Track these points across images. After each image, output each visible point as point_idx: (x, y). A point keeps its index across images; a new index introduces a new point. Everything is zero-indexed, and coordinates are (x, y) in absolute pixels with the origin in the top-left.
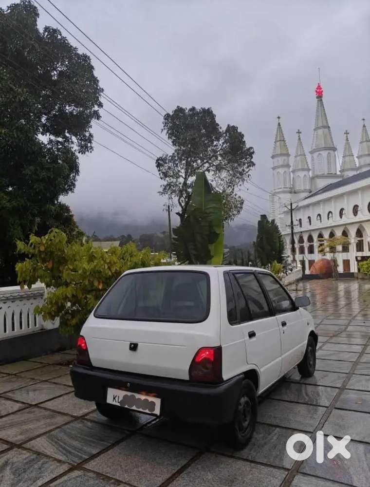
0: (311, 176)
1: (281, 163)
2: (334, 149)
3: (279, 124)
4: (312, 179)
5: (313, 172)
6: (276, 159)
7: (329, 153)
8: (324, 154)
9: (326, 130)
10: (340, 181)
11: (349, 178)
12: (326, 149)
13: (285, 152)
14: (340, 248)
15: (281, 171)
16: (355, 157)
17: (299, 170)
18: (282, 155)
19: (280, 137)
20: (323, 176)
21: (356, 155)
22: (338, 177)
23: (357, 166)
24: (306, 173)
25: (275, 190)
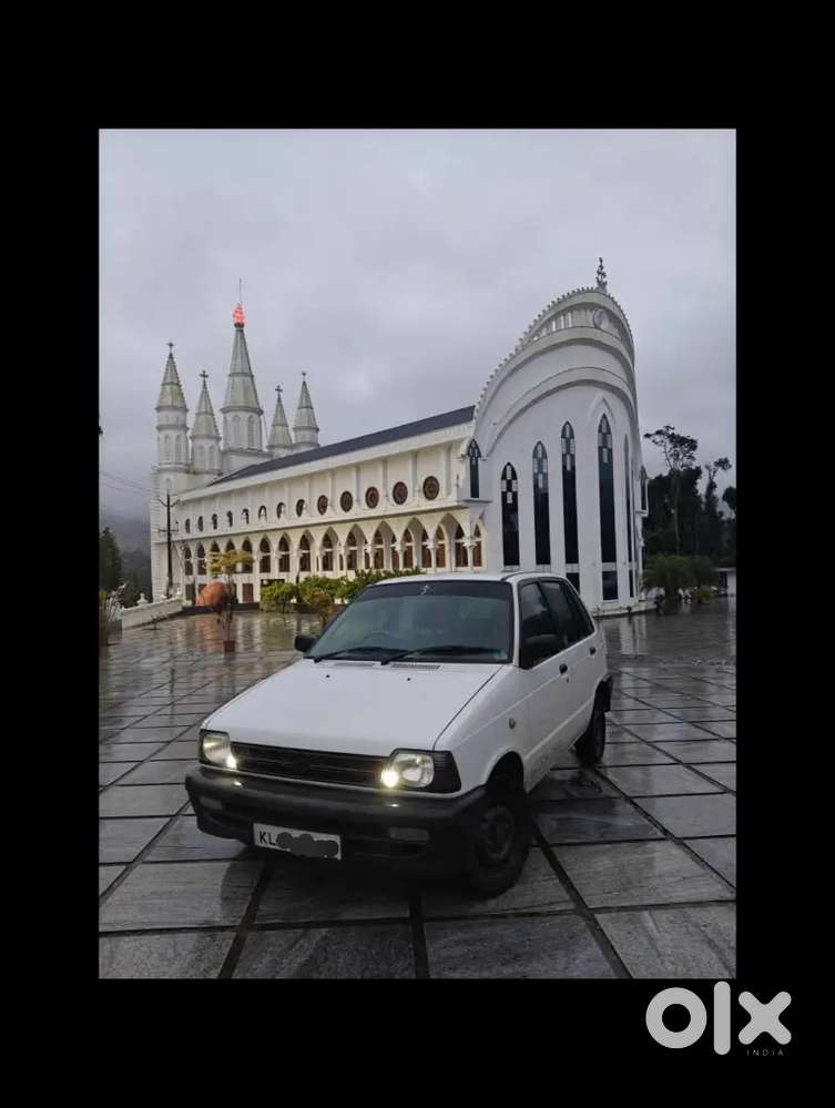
0: (222, 448)
1: (172, 422)
2: (260, 412)
3: (171, 355)
4: (224, 454)
5: (226, 444)
6: (163, 414)
7: (251, 417)
8: (244, 416)
9: (248, 379)
10: (267, 463)
11: (281, 459)
12: (246, 409)
13: (178, 404)
14: (239, 567)
15: (173, 434)
16: (290, 428)
17: (202, 437)
18: (173, 408)
19: (172, 376)
20: (240, 452)
21: (291, 425)
22: (264, 455)
23: (293, 442)
24: (213, 443)
25: (160, 464)
